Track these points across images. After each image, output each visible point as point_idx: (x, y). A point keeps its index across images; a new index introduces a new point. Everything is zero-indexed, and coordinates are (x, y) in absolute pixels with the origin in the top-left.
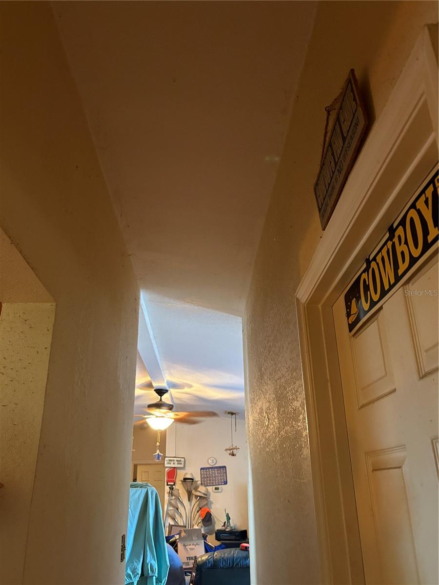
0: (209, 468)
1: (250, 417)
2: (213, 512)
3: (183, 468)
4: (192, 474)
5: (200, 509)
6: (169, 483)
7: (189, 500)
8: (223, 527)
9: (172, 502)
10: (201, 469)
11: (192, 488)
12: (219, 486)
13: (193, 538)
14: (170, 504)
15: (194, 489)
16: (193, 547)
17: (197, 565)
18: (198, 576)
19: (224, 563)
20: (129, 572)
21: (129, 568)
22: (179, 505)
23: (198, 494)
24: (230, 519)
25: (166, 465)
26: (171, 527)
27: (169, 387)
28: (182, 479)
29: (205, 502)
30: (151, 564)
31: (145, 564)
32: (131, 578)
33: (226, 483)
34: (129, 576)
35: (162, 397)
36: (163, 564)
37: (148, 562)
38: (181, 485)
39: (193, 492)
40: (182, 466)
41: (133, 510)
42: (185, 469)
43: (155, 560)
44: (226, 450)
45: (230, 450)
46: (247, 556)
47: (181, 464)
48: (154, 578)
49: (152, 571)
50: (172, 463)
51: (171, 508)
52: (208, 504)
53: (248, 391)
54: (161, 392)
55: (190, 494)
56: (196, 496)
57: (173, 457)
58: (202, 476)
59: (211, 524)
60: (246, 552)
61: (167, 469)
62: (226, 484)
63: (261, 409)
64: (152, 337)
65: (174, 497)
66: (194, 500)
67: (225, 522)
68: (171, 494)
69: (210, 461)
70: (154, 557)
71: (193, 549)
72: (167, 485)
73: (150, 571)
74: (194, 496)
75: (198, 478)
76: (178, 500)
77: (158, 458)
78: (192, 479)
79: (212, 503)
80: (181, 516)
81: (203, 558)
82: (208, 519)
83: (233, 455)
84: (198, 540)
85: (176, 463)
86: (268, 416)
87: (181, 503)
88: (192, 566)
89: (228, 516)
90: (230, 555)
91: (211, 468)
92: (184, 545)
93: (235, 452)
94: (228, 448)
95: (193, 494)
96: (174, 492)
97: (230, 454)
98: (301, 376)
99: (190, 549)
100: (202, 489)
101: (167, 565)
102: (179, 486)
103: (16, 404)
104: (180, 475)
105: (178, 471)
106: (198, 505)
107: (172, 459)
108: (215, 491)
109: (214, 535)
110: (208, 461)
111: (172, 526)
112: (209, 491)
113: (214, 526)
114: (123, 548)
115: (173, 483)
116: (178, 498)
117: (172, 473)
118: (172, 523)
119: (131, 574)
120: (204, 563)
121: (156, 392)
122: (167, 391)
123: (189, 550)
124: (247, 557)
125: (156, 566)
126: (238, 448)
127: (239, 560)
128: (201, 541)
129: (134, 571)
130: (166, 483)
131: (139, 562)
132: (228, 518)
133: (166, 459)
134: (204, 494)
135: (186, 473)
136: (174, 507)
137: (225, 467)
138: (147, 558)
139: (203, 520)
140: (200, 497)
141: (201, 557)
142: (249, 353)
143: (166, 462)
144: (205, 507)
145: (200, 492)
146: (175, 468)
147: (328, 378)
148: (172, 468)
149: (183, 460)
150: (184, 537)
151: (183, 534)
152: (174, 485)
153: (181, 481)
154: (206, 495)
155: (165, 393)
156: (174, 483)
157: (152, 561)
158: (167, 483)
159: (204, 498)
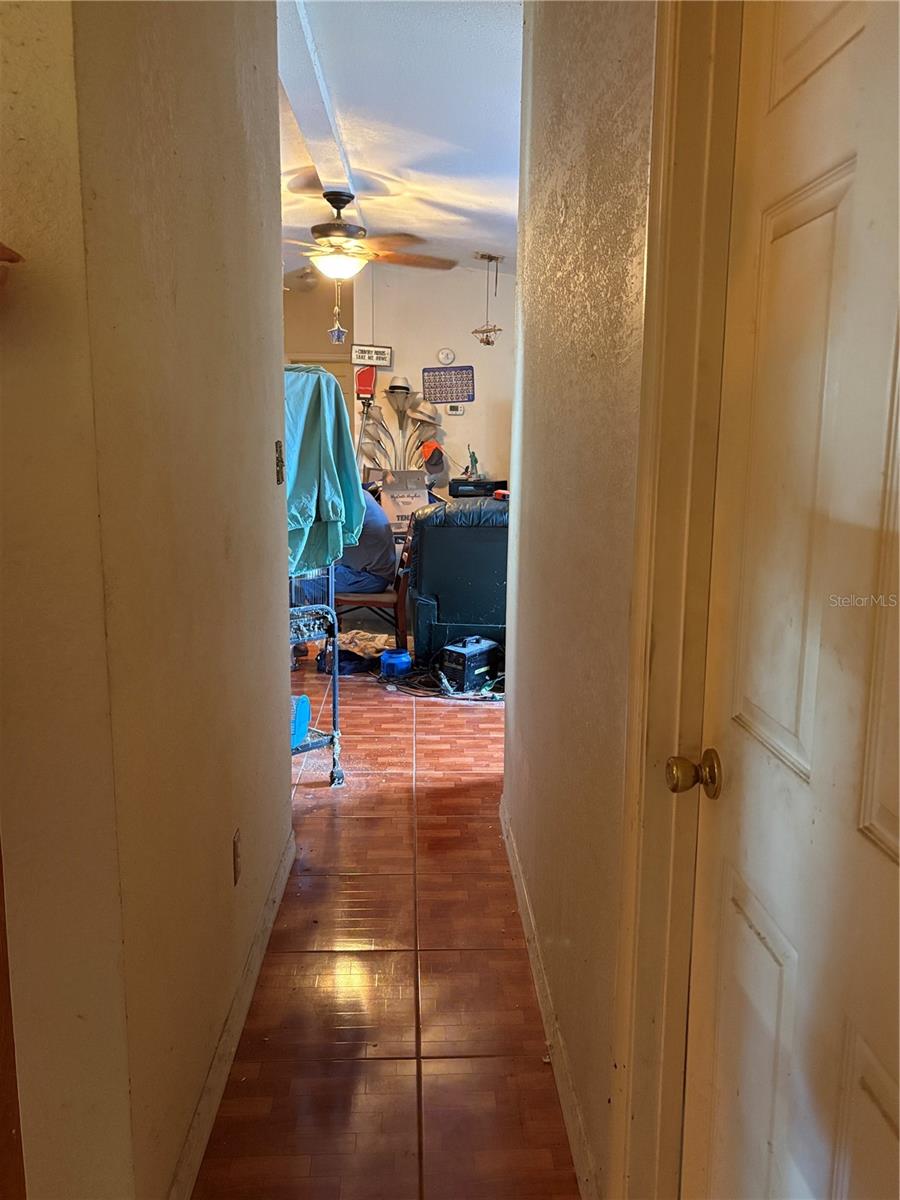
0: (439, 369)
1: (526, 228)
2: (444, 449)
3: (389, 367)
4: (406, 379)
5: (423, 443)
6: (361, 396)
7: (401, 427)
8: (464, 476)
9: (369, 429)
10: (424, 370)
11: (407, 406)
12: (459, 405)
13: (409, 486)
14: (365, 432)
15: (410, 408)
16: (409, 499)
17: (417, 521)
18: (417, 539)
19: (463, 519)
20: (294, 512)
21: (293, 507)
22: (382, 436)
23: (418, 416)
24: (476, 461)
25: (355, 360)
26: (367, 471)
27: (356, 189)
28: (388, 389)
29: (430, 432)
30: (333, 502)
31: (322, 503)
32: (299, 522)
33: (471, 398)
34: (294, 518)
35: (342, 211)
36: (355, 506)
37: (327, 498)
38: (386, 400)
39: (409, 412)
40: (386, 363)
41: (293, 412)
42: (392, 371)
43: (339, 497)
44: (476, 332)
45: (483, 332)
46: (504, 508)
47: (383, 359)
48: (340, 524)
49: (335, 512)
50: (367, 357)
51: (367, 440)
52: (438, 434)
53: (527, 168)
54: (338, 199)
55: (402, 417)
56: (415, 421)
57: (370, 346)
58: (427, 385)
59: (443, 469)
60: (505, 503)
61: (356, 369)
62: (473, 400)
63: (554, 193)
64: (311, 46)
65: (371, 422)
66: (410, 429)
67: (467, 468)
68: (366, 415)
69: (441, 356)
70: (338, 493)
71: (408, 503)
72: (359, 398)
73: (331, 513)
74: (410, 421)
75: (417, 386)
76: (380, 426)
77: (339, 338)
78: (407, 389)
79: (445, 434)
80: (386, 455)
81: (426, 511)
82: (436, 461)
83: (488, 343)
84: (417, 489)
85: (375, 356)
86: (566, 202)
87: (386, 431)
88: (405, 529)
89: (473, 455)
90: (474, 507)
91: (444, 369)
92: (392, 497)
93: (492, 336)
94: (478, 328)
95: (409, 417)
96: (373, 412)
97: (482, 341)
98: (650, 62)
99: (403, 503)
100: (426, 408)
101: (362, 506)
102: (380, 401)
103: (15, 93)
104: (383, 381)
105: (379, 373)
106: (418, 437)
107: (366, 348)
108: (450, 413)
109: (448, 488)
110: (438, 356)
111: (370, 469)
112: (439, 412)
113: (447, 474)
114: (280, 462)
115: (369, 396)
116: (379, 423)
117: (368, 376)
118: (370, 465)
119: (298, 516)
120: (429, 518)
121: (328, 200)
122: (352, 197)
123: (401, 504)
124: (505, 511)
125: (341, 506)
126: (500, 330)
127: (489, 515)
128: (423, 491)
129: (303, 511)
130: (356, 395)
131: (312, 497)
132: (474, 461)
133: (355, 348)
134: (430, 417)
135: (394, 378)
136: (371, 437)
137: (471, 368)
138: (325, 493)
139: (428, 463)
140: (422, 422)
141: (423, 508)
142: (535, 75)
143: (354, 355)
144: (431, 440)
145: (421, 413)
146: (372, 366)
147: (713, 50)
148: (367, 366)
149: (388, 351)
150: (392, 482)
151: (390, 479)
152: (372, 398)
153: (386, 392)
154: (434, 419)
155: (348, 202)
156: (372, 396)
157: (334, 498)
158: (358, 395)
159: (429, 424)
